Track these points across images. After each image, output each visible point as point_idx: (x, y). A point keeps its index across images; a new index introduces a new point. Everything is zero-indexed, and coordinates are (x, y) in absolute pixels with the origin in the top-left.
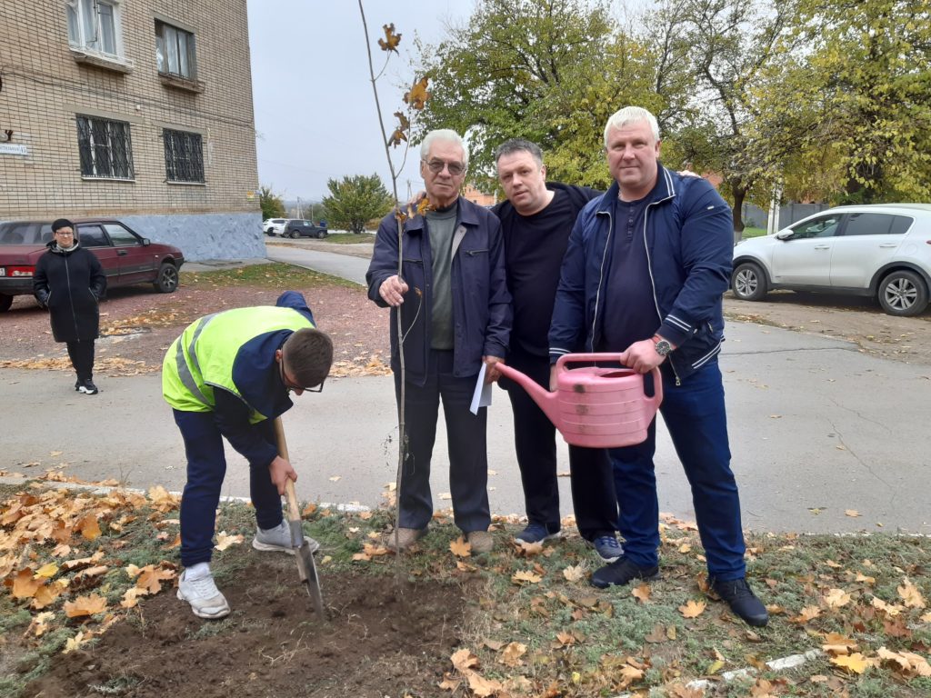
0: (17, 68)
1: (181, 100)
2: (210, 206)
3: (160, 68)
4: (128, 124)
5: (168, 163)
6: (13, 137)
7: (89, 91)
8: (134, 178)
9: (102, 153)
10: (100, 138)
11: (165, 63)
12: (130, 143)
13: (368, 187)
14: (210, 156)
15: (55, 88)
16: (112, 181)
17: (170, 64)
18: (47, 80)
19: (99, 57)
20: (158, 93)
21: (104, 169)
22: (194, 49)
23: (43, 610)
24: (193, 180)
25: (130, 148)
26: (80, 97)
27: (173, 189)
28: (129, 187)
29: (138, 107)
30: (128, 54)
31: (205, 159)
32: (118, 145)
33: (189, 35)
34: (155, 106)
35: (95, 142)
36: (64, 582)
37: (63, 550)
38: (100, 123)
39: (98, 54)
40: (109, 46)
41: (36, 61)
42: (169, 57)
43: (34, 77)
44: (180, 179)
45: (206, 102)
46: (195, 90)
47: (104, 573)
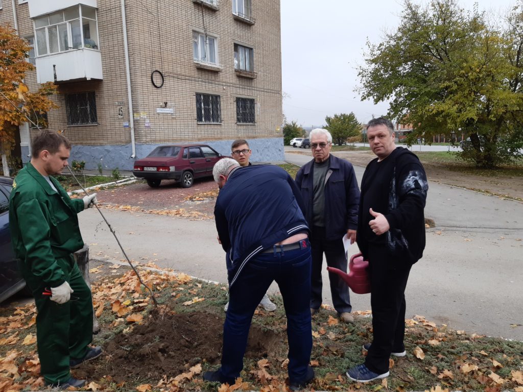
0: (171, 73)
1: (245, 83)
2: (257, 135)
3: (236, 67)
4: (219, 96)
5: (238, 114)
6: (167, 105)
7: (202, 81)
8: (221, 122)
9: (207, 111)
10: (207, 103)
11: (239, 65)
12: (220, 105)
13: (347, 120)
14: (258, 110)
15: (187, 81)
16: (211, 124)
17: (241, 65)
18: (183, 77)
19: (207, 65)
20: (234, 80)
21: (207, 119)
22: (253, 57)
23: (120, 317)
24: (249, 122)
25: (220, 108)
26: (198, 84)
27: (240, 127)
28: (219, 127)
29: (225, 88)
30: (221, 62)
31: (256, 111)
32: (214, 107)
33: (251, 49)
34: (233, 86)
35: (204, 105)
36: (131, 307)
37: (136, 295)
38: (206, 96)
39: (207, 64)
40: (212, 60)
41: (179, 69)
42: (240, 62)
43: (178, 77)
44: (243, 122)
45: (258, 83)
46: (252, 77)
47: (146, 306)
